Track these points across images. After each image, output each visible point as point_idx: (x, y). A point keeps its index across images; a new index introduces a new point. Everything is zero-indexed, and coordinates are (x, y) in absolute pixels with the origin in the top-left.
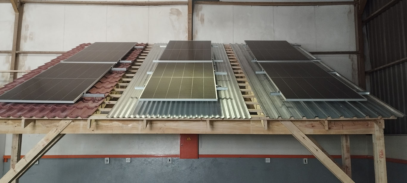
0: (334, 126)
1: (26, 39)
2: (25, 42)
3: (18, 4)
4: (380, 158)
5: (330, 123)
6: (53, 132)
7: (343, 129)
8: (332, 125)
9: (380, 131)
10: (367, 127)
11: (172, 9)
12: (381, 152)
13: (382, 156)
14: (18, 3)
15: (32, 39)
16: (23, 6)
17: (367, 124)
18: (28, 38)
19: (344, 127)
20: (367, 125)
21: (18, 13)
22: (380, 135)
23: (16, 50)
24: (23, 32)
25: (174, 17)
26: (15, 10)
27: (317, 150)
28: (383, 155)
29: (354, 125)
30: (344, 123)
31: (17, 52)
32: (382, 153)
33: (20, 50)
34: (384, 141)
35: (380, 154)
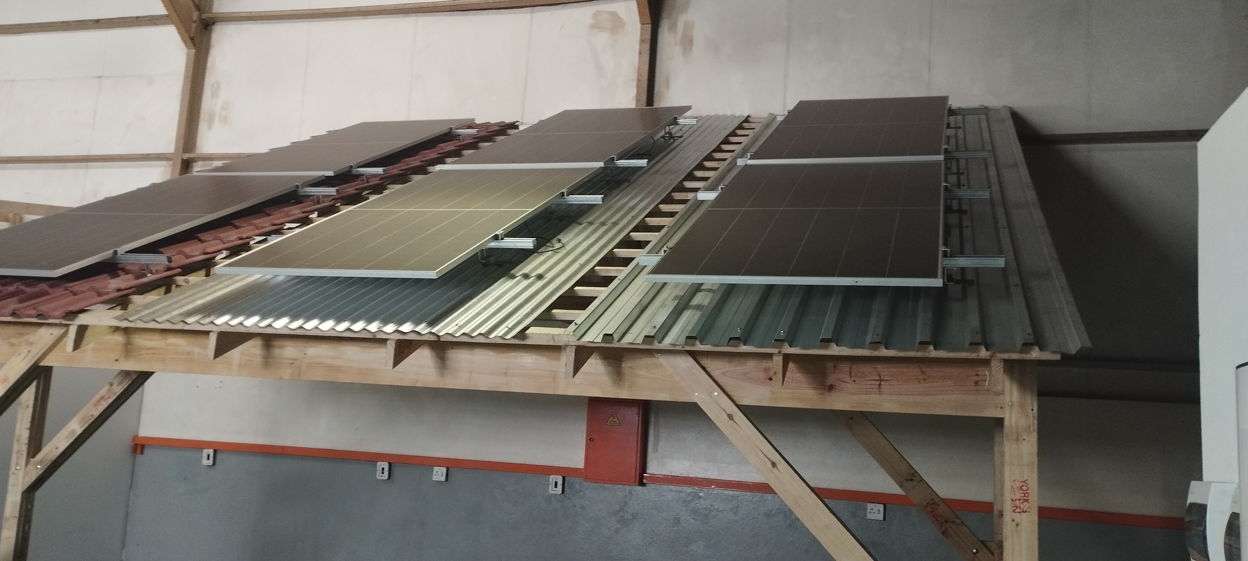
0: (847, 379)
1: (211, 121)
2: (210, 128)
3: (194, 25)
4: (1014, 511)
5: (835, 367)
6: (20, 358)
7: (880, 393)
8: (841, 376)
9: (1022, 406)
10: (975, 388)
11: (596, 15)
12: (1021, 488)
13: (1026, 506)
14: (195, 22)
15: (225, 120)
16: (211, 30)
17: (977, 378)
18: (217, 119)
19: (885, 387)
20: (976, 383)
21: (193, 51)
22: (1023, 422)
23: (183, 152)
24: (207, 103)
25: (603, 38)
26: (184, 41)
27: (774, 465)
28: (1026, 501)
29: (925, 380)
30: (885, 370)
31: (186, 156)
32: (1026, 494)
33: (197, 152)
34: (1034, 448)
35: (1015, 498)
